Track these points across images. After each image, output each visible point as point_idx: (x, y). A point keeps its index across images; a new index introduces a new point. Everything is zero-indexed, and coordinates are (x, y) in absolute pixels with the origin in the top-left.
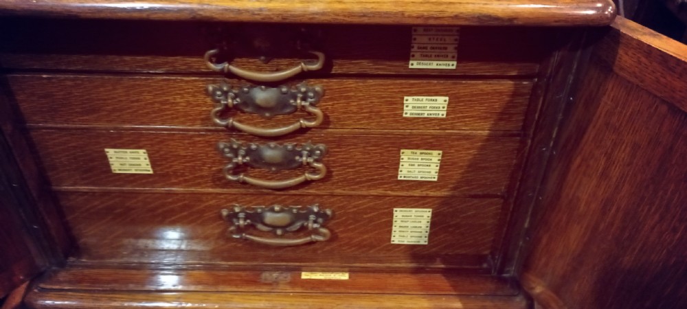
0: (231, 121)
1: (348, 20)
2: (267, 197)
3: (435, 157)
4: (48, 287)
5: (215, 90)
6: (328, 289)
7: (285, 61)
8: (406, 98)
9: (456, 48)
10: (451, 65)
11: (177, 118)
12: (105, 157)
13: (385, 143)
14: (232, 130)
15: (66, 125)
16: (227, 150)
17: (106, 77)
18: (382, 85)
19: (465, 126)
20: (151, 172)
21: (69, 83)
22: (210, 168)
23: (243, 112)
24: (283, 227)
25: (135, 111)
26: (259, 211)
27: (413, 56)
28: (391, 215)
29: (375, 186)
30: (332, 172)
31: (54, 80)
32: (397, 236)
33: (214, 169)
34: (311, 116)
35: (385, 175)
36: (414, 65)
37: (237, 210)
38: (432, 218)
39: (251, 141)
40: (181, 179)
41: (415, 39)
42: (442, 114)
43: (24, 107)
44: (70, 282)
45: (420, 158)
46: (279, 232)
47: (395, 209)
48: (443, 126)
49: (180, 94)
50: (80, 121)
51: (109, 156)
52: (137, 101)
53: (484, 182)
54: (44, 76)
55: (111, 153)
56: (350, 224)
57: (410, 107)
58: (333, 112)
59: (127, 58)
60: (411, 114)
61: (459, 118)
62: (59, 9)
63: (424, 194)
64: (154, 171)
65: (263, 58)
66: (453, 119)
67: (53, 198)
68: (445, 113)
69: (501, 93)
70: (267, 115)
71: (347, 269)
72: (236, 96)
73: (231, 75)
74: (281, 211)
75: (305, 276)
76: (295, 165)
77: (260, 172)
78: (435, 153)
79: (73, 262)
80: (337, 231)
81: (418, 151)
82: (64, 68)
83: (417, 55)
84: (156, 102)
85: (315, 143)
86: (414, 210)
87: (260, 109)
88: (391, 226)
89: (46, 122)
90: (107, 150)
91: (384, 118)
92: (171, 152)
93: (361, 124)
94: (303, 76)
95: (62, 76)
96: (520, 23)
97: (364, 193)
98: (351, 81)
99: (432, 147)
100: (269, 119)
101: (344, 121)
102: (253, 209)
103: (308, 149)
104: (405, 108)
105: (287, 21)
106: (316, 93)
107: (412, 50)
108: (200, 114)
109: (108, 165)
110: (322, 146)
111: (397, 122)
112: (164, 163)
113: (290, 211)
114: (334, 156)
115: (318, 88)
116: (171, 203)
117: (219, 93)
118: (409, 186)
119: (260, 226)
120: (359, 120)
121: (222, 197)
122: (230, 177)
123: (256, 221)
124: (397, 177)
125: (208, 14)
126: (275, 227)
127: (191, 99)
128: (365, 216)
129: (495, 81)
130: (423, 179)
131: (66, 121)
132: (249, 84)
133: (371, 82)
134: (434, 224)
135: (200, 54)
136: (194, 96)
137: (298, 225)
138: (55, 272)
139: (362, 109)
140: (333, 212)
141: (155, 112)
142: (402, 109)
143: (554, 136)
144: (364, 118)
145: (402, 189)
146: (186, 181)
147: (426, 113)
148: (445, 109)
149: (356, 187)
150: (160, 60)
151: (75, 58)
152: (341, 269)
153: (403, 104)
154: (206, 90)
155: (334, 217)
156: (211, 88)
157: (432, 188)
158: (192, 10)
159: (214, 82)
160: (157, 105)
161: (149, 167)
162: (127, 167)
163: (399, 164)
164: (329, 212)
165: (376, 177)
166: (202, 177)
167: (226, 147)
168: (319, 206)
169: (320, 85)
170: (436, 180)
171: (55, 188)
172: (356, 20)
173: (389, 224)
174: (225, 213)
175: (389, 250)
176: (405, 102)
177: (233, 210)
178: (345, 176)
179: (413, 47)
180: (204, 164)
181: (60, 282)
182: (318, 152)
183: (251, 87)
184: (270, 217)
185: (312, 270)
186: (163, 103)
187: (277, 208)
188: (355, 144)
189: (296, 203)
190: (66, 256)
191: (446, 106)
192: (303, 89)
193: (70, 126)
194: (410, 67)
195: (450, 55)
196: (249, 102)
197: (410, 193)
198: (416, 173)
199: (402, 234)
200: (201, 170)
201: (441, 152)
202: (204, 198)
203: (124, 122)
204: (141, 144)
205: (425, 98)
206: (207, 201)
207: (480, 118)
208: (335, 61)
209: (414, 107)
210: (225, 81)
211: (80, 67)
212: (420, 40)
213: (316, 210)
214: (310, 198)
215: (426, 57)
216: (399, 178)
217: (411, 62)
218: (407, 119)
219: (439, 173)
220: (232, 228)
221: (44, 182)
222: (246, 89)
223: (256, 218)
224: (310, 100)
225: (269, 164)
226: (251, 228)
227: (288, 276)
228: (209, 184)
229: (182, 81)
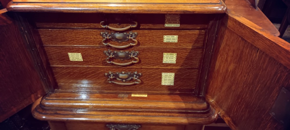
0: (108, 44)
1: (144, 12)
2: (120, 69)
3: (175, 55)
4: (49, 98)
5: (103, 34)
6: (140, 100)
7: (125, 25)
8: (164, 36)
9: (179, 20)
10: (178, 25)
11: (91, 43)
12: (68, 56)
13: (158, 51)
14: (108, 47)
15: (56, 45)
16: (107, 53)
17: (69, 30)
18: (156, 32)
19: (184, 45)
20: (82, 61)
21: (57, 32)
22: (101, 59)
23: (112, 41)
24: (125, 79)
25: (78, 41)
26: (117, 73)
27: (166, 23)
28: (161, 75)
29: (155, 65)
30: (141, 60)
31: (53, 31)
32: (163, 82)
33: (103, 59)
34: (134, 42)
35: (158, 62)
36: (167, 25)
37: (110, 73)
38: (175, 76)
39: (115, 50)
40: (92, 63)
41: (166, 17)
42: (176, 41)
43: (43, 39)
44: (56, 97)
45: (170, 56)
46: (124, 81)
47: (162, 73)
48: (177, 45)
49: (92, 35)
50: (60, 44)
51: (69, 55)
52: (79, 37)
53: (191, 64)
54: (50, 30)
55: (70, 54)
56: (148, 78)
57: (166, 39)
58: (141, 41)
59: (76, 24)
60: (166, 41)
61: (182, 42)
63: (172, 68)
64: (83, 60)
65: (118, 24)
66: (180, 43)
67: (50, 69)
68: (177, 41)
69: (195, 34)
70: (120, 42)
71: (147, 93)
72: (110, 36)
73: (108, 29)
74: (125, 74)
75: (133, 95)
76: (129, 58)
77: (118, 60)
78: (175, 54)
79: (57, 91)
80: (143, 81)
81: (169, 53)
82: (56, 27)
83: (167, 22)
84: (85, 38)
85: (135, 51)
86: (169, 73)
87: (117, 40)
88: (161, 79)
89: (50, 44)
90: (68, 53)
91: (157, 42)
92: (89, 54)
93: (150, 45)
94: (131, 29)
95: (55, 30)
96: (196, 13)
97: (152, 67)
98: (146, 31)
99: (173, 52)
100: (120, 43)
101: (145, 43)
102: (115, 73)
103: (133, 53)
104: (164, 39)
105: (125, 13)
106: (135, 35)
107: (165, 21)
108: (98, 41)
109: (69, 58)
110: (137, 52)
111: (162, 44)
112: (87, 57)
113: (127, 74)
114: (142, 55)
115: (136, 33)
116: (88, 71)
117: (104, 35)
118: (166, 65)
119: (118, 79)
120: (149, 43)
121: (105, 69)
122: (108, 62)
123: (117, 77)
124: (162, 62)
125: (102, 11)
126: (123, 79)
127: (96, 37)
128: (153, 76)
129: (193, 30)
130: (171, 63)
131: (56, 44)
132: (114, 32)
133: (152, 31)
134: (175, 78)
135: (99, 23)
136: (96, 36)
137: (130, 78)
138: (51, 94)
139: (150, 40)
140: (142, 74)
141: (84, 41)
142: (163, 40)
143: (212, 48)
144: (151, 42)
145: (164, 66)
146: (93, 63)
147: (171, 41)
148: (177, 39)
149: (149, 65)
150: (86, 24)
151: (59, 24)
152: (145, 93)
153: (163, 38)
154: (100, 34)
155: (142, 76)
156: (102, 33)
157: (174, 66)
158: (97, 10)
159: (103, 31)
160: (85, 39)
161: (82, 59)
162: (75, 59)
163: (163, 58)
164: (140, 74)
165: (155, 62)
166: (99, 62)
167: (106, 52)
168: (137, 72)
169: (136, 32)
170: (175, 63)
171: (51, 66)
172: (146, 12)
173: (161, 78)
174: (106, 74)
175: (161, 87)
176: (164, 37)
177: (109, 73)
178: (145, 62)
179: (166, 20)
180: (99, 58)
181: (52, 97)
182: (136, 54)
183: (115, 33)
184: (121, 76)
185: (135, 94)
186: (87, 38)
187: (123, 73)
188: (148, 51)
189: (129, 71)
190: (54, 88)
191: (177, 38)
192: (131, 33)
193: (57, 45)
194: (165, 26)
195: (178, 22)
196: (114, 38)
197: (167, 68)
198: (169, 61)
199: (165, 81)
200: (99, 60)
201: (176, 54)
202: (99, 69)
203: (74, 44)
204: (79, 51)
205: (170, 36)
206: (100, 70)
207: (189, 42)
208: (141, 24)
209: (167, 39)
210: (106, 31)
211: (61, 27)
212: (168, 17)
213: (136, 73)
214: (134, 69)
215: (170, 23)
216: (163, 63)
217: (165, 25)
218: (165, 43)
219: (176, 61)
220: (109, 79)
221: (48, 64)
222: (113, 34)
223: (117, 76)
224: (133, 37)
225: (121, 58)
226: (115, 79)
227: (127, 96)
228: (101, 65)
229: (93, 31)
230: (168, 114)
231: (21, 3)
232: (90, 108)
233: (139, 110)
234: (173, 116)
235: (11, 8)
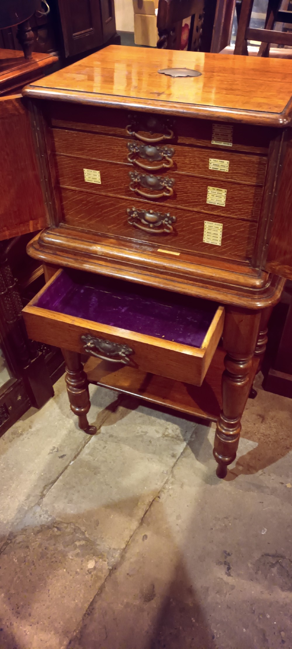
0: (135, 160)
1: (177, 114)
2: (147, 204)
3: (223, 193)
4: (50, 232)
5: (130, 145)
6: (167, 257)
7: (160, 135)
8: (210, 159)
9: (232, 136)
10: (230, 145)
11: (114, 157)
12: (83, 173)
13: (201, 182)
14: (136, 166)
15: (70, 155)
16: (132, 176)
17: (89, 134)
18: (200, 151)
19: (238, 177)
20: (100, 183)
21: (75, 135)
22: (125, 185)
23: (141, 158)
24: (153, 223)
25: (98, 152)
26: (143, 212)
27: (213, 138)
28: (203, 224)
29: (196, 206)
30: (176, 194)
31: (69, 133)
32: (206, 238)
33: (126, 185)
34: (168, 162)
35: (201, 200)
36: (214, 143)
37: (134, 209)
38: (223, 229)
39: (143, 173)
40: (112, 189)
41: (214, 130)
42: (226, 170)
43: (56, 144)
44: (59, 233)
45: (217, 192)
46: (151, 225)
47: (205, 221)
48: (227, 177)
49: (116, 145)
50: (76, 153)
51: (85, 173)
52: (99, 147)
53: (247, 210)
54: (66, 131)
55: (86, 171)
56: (184, 227)
57: (212, 164)
58: (178, 163)
59: (98, 126)
60: (213, 168)
61: (234, 173)
62: (76, 100)
63: (219, 214)
64: (102, 183)
65: (151, 132)
66: (232, 173)
67: (59, 190)
68: (228, 169)
69: (254, 162)
70: (150, 160)
71: (181, 251)
72: (138, 149)
73: (137, 139)
74: (153, 213)
75: (159, 250)
76: (161, 188)
77: (145, 190)
78: (224, 190)
79: (62, 225)
80: (177, 230)
81: (216, 188)
82: (74, 128)
83: (215, 137)
84: (107, 148)
85: (170, 178)
86: (214, 223)
87: (148, 156)
88: (203, 231)
89: (63, 152)
90: (84, 169)
91: (200, 168)
92: (110, 174)
93: (191, 171)
94: (165, 142)
95: (73, 132)
97: (191, 209)
98: (186, 148)
99: (222, 187)
100: (151, 162)
101: (184, 168)
102: (141, 211)
103: (167, 180)
104: (210, 165)
105: (154, 113)
106: (171, 151)
107: (213, 135)
108: (123, 156)
109: (83, 177)
110: (173, 180)
111: (206, 171)
112: (106, 179)
113: (156, 214)
114: (178, 186)
115: (172, 149)
116: (106, 202)
117: (132, 147)
118: (212, 208)
119: (143, 221)
120: (190, 168)
121: (128, 201)
122: (131, 189)
123: (142, 218)
124: (206, 202)
126: (150, 222)
127: (120, 148)
128: (191, 224)
129: (251, 156)
130: (218, 205)
131: (71, 153)
132: (144, 144)
133: (195, 149)
134: (224, 233)
135: (124, 126)
136: (122, 147)
137: (160, 223)
138: (54, 229)
139: (191, 163)
140: (177, 218)
141: (105, 153)
142: (208, 165)
143: (274, 186)
144: (192, 167)
145: (209, 210)
146: (114, 190)
147: (219, 168)
148: (228, 167)
149: (187, 205)
150: (111, 128)
151: (79, 124)
152: (178, 252)
153: (209, 162)
154: (127, 144)
155: (176, 221)
156: (129, 144)
157: (223, 210)
159: (130, 141)
160: (106, 150)
161: (100, 181)
162: (91, 179)
163: (207, 194)
164: (174, 217)
165: (197, 200)
166: (120, 189)
167: (132, 174)
168: (170, 214)
169: (173, 148)
170: (224, 206)
171: (62, 186)
172: (180, 115)
173: (202, 230)
174: (128, 210)
175: (202, 246)
176: (210, 161)
177: (132, 210)
178: (183, 198)
179: (213, 133)
180: (122, 182)
181: (55, 232)
182: (171, 182)
183: (145, 146)
184: (148, 216)
185: (164, 248)
186: (109, 149)
187: (151, 211)
188: (188, 181)
189: (160, 210)
190: (60, 222)
191: (228, 166)
192: (166, 149)
193: (72, 155)
194: (212, 143)
195: (229, 139)
196: (144, 152)
197: (212, 213)
198: (215, 200)
199: (209, 237)
200: (121, 186)
201: (226, 190)
202: (120, 201)
203: (93, 157)
204: (98, 168)
205: (218, 160)
206: (122, 203)
207: (244, 174)
208: (179, 137)
209: (214, 164)
210: (135, 142)
211: (80, 128)
212: (216, 130)
213: (168, 215)
214: (166, 208)
215: (219, 140)
216: (207, 203)
217: (212, 141)
218: (210, 170)
219: (226, 202)
220: (130, 218)
221: (58, 182)
222: (142, 146)
223: (142, 216)
224: (169, 155)
225: (151, 186)
226: (139, 221)
227: (151, 249)
228: (123, 194)
229: (118, 140)
230: (201, 284)
231: (38, 88)
232: (99, 255)
233: (162, 270)
234: (207, 288)
235: (26, 92)
